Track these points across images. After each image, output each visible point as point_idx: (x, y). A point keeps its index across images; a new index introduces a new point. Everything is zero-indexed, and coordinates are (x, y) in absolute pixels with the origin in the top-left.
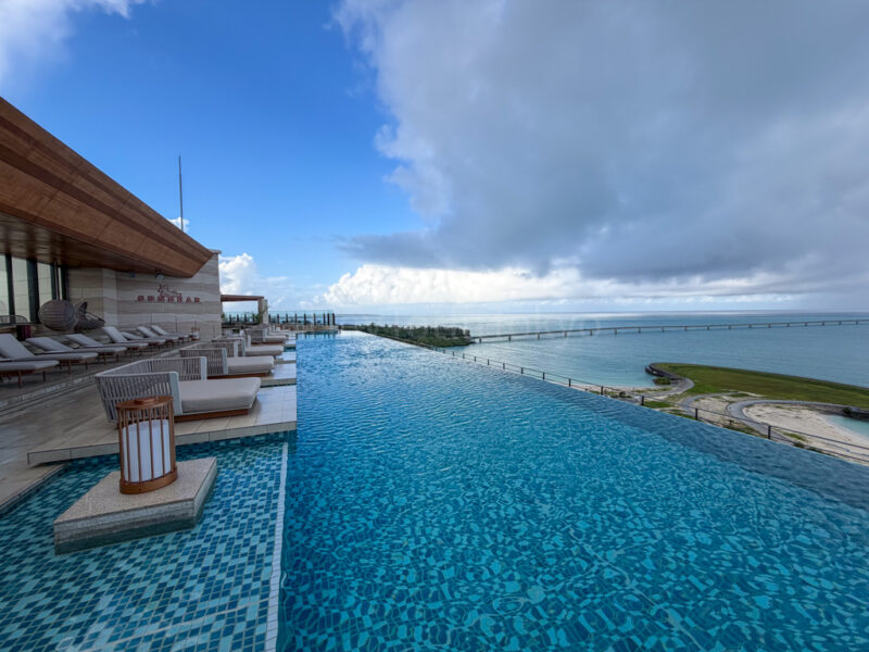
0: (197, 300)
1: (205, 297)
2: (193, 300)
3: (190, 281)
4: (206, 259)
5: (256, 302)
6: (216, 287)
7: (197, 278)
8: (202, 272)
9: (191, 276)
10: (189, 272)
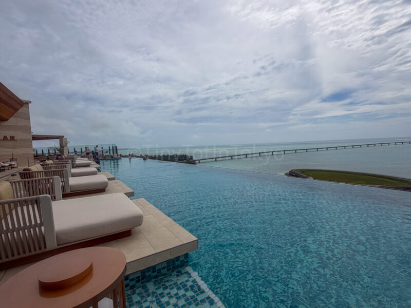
0: (12, 138)
1: (19, 135)
2: (9, 138)
3: (6, 123)
4: (19, 107)
5: (58, 140)
6: (28, 129)
7: (12, 121)
8: (16, 117)
9: (7, 120)
10: (5, 116)
